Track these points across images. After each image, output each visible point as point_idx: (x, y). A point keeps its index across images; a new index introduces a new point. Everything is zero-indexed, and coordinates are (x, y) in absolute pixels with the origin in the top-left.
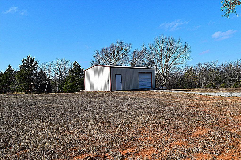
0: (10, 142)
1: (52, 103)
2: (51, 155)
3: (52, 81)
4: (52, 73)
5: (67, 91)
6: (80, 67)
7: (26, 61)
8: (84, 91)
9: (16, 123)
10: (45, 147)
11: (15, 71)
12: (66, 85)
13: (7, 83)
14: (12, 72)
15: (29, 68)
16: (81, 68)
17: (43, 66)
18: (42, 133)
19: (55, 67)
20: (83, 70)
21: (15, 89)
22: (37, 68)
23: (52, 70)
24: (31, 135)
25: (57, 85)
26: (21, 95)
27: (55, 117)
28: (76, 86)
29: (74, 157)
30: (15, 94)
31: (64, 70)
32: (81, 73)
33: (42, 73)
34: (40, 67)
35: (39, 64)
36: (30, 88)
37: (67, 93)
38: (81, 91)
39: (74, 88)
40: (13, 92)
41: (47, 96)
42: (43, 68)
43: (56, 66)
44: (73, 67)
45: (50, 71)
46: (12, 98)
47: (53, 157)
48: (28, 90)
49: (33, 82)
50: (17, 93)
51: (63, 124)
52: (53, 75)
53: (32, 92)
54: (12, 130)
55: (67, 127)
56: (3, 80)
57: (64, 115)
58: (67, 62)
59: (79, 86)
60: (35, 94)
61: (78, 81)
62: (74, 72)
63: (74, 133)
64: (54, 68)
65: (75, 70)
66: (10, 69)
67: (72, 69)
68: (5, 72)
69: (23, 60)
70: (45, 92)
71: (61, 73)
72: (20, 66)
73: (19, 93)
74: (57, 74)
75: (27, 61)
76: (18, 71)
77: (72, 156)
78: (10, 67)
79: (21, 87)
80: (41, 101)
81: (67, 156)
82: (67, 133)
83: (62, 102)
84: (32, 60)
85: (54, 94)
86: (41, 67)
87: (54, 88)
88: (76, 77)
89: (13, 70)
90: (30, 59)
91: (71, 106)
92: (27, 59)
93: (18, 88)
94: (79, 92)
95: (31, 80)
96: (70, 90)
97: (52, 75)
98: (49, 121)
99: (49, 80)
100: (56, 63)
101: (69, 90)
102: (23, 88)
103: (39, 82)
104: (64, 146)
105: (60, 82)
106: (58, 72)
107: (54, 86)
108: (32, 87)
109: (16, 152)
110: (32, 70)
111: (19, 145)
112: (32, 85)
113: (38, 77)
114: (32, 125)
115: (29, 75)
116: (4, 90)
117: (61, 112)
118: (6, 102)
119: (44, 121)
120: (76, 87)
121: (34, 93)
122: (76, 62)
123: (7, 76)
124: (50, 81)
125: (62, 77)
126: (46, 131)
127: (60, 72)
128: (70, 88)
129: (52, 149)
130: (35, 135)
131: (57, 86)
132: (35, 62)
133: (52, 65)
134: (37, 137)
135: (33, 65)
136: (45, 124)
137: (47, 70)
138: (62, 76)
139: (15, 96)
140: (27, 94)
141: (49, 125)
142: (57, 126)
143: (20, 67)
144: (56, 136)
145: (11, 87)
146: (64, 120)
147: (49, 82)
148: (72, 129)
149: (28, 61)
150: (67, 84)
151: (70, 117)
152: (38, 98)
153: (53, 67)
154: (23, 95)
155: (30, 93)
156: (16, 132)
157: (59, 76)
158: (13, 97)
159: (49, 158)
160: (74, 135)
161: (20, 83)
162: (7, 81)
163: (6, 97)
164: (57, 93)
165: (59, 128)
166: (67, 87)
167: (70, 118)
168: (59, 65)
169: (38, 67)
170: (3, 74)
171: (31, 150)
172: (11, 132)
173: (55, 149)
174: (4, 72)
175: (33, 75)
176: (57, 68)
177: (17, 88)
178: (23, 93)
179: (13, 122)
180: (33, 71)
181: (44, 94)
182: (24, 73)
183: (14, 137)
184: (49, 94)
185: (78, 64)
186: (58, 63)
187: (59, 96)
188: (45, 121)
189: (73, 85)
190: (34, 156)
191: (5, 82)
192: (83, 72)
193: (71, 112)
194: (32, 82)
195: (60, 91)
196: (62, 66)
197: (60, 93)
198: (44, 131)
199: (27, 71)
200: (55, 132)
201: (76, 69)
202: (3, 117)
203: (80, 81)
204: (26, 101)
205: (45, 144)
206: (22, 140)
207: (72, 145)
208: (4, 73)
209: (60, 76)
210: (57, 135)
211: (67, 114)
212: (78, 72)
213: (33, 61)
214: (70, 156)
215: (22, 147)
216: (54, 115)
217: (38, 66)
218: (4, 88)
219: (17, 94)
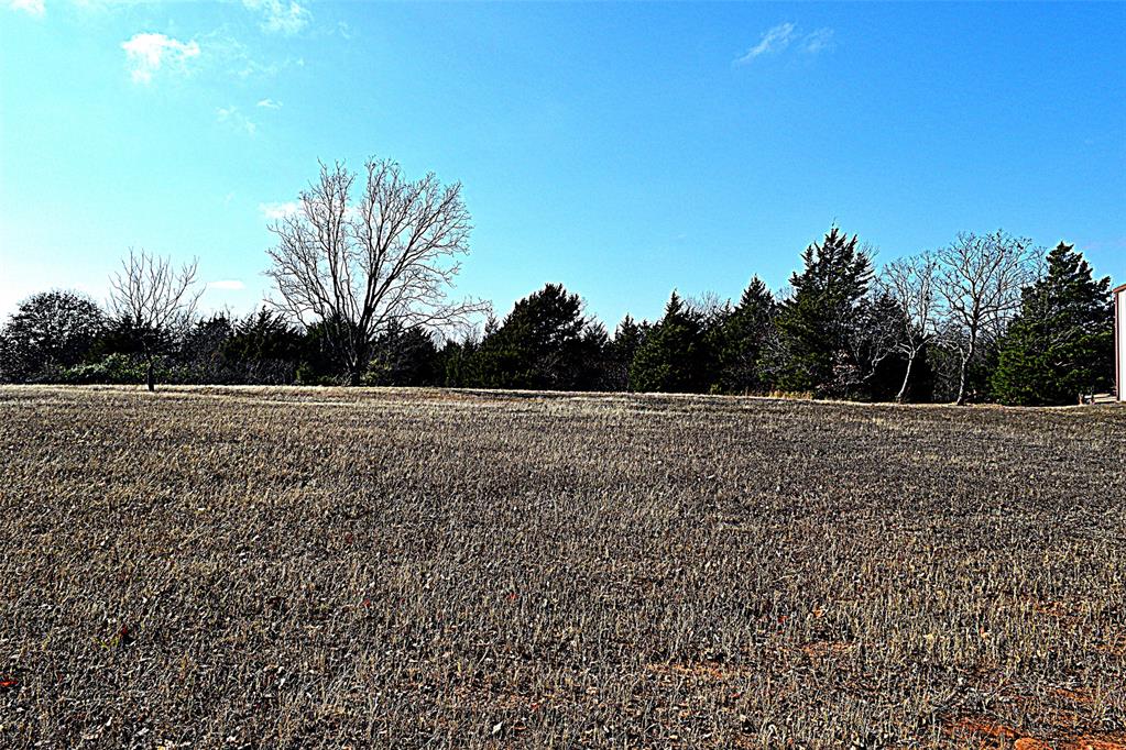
0: (777, 594)
1: (943, 448)
2: (956, 694)
3: (935, 345)
4: (938, 309)
5: (1012, 397)
6: (1091, 274)
7: (820, 254)
8: (1113, 399)
9: (797, 518)
10: (923, 648)
11: (776, 300)
12: (1006, 364)
13: (745, 353)
14: (766, 306)
15: (831, 284)
16: (1095, 278)
17: (894, 272)
18: (908, 581)
19: (953, 277)
20: (1105, 288)
21: (776, 378)
22: (866, 286)
23: (936, 293)
24: (858, 581)
25: (959, 363)
26: (800, 403)
27: (963, 515)
28: (1061, 372)
29: (1080, 735)
30: (775, 398)
31: (999, 290)
32: (1095, 304)
33: (888, 307)
34: (878, 280)
35: (877, 266)
36: (837, 377)
37: (1011, 405)
38: (1092, 399)
39: (1053, 384)
40: (767, 389)
41: (912, 414)
42: (895, 285)
43: (959, 273)
44: (1045, 273)
45: (927, 299)
46: (767, 414)
47: (965, 704)
48: (825, 384)
49: (847, 347)
50: (781, 396)
51: (1007, 557)
52: (943, 318)
53: (844, 392)
54: (784, 546)
55: (1029, 576)
56: (733, 338)
57: (1010, 513)
58: (1015, 250)
59: (1080, 374)
60: (858, 403)
61: (1075, 346)
62: (1052, 301)
63: (1068, 614)
64: (949, 281)
65: (1058, 289)
66: (755, 294)
67: (1039, 284)
68: (740, 307)
69: (810, 254)
70: (903, 395)
71: (981, 306)
72: (796, 282)
73: (792, 397)
74: (962, 309)
75: (823, 254)
76: (788, 302)
77: (1065, 729)
78: (757, 285)
79: (800, 368)
80: (887, 438)
81: (1040, 722)
82: (1031, 607)
83: (992, 450)
84: (843, 249)
85: (946, 405)
86: (886, 279)
87: (945, 378)
88: (1065, 323)
89: (769, 297)
90: (837, 246)
91: (1045, 474)
92: (826, 246)
93: (787, 373)
94: (1081, 405)
95: (841, 339)
96: (1027, 393)
97: (934, 317)
98: (935, 532)
99: (919, 340)
100: (959, 255)
101: (1022, 394)
102: (804, 372)
103: (873, 348)
104: (1021, 665)
105: (973, 350)
106: (968, 300)
107: (943, 370)
108: (843, 370)
109: (803, 643)
110: (846, 293)
111: (815, 616)
112: (845, 361)
113: (868, 326)
114: (862, 539)
115: (832, 319)
116: (734, 379)
117: (994, 498)
118: (750, 430)
119: (911, 530)
120: (1062, 377)
121: (853, 400)
122: (1067, 245)
123: (747, 323)
124: (925, 345)
125: (985, 327)
126: (925, 577)
127: (977, 300)
128: (1026, 382)
129: (961, 666)
130: (877, 586)
131: (955, 371)
132: (856, 257)
133: (936, 267)
134: (885, 596)
135: (848, 273)
136: (917, 543)
137: (914, 294)
138: (987, 319)
139: (778, 408)
140: (821, 402)
141: (935, 549)
142: (976, 564)
143: (794, 284)
144: (976, 610)
145: (761, 369)
146: (1013, 540)
147: (922, 352)
148: (1058, 589)
149: (828, 257)
150: (1013, 360)
151: (1046, 529)
152: (874, 420)
153: (943, 277)
154: (807, 403)
155: (835, 399)
156: (796, 555)
157: (969, 319)
158: (771, 412)
159: (947, 703)
160: (1074, 626)
161: (794, 350)
162: (745, 343)
163: (746, 410)
164: (961, 403)
165: (986, 576)
166: (1010, 375)
167: (1041, 534)
168: (970, 269)
169: (870, 282)
170: (734, 315)
171: (862, 647)
172: (779, 555)
173: (975, 672)
174: (736, 308)
175: (849, 319)
176: (961, 284)
177: (782, 373)
178: (808, 397)
179: (785, 511)
180: (850, 297)
181: (896, 405)
182: (811, 311)
183: (793, 578)
184: (920, 405)
185: (1080, 257)
186: (969, 255)
187: (975, 418)
188: (918, 530)
189: (1045, 368)
190: (879, 676)
191: (737, 347)
192: (1103, 298)
193: (1044, 505)
194: (841, 348)
195: (973, 395)
196: (986, 269)
197: (974, 406)
198: (915, 574)
199: (822, 302)
200: (970, 590)
201: (1063, 281)
202: (744, 487)
203: (1086, 345)
204: (826, 431)
205: (925, 636)
206: (825, 596)
207: (1064, 671)
208: (733, 310)
209: (975, 323)
210: (979, 605)
211: (1025, 513)
212: (1078, 300)
213: (847, 254)
214: (1055, 727)
215: (827, 627)
216: (960, 509)
217: (872, 275)
218: (735, 371)
219: (783, 398)
